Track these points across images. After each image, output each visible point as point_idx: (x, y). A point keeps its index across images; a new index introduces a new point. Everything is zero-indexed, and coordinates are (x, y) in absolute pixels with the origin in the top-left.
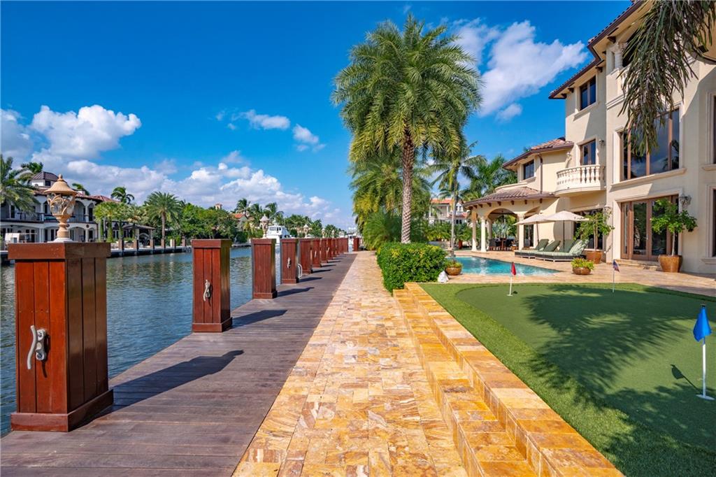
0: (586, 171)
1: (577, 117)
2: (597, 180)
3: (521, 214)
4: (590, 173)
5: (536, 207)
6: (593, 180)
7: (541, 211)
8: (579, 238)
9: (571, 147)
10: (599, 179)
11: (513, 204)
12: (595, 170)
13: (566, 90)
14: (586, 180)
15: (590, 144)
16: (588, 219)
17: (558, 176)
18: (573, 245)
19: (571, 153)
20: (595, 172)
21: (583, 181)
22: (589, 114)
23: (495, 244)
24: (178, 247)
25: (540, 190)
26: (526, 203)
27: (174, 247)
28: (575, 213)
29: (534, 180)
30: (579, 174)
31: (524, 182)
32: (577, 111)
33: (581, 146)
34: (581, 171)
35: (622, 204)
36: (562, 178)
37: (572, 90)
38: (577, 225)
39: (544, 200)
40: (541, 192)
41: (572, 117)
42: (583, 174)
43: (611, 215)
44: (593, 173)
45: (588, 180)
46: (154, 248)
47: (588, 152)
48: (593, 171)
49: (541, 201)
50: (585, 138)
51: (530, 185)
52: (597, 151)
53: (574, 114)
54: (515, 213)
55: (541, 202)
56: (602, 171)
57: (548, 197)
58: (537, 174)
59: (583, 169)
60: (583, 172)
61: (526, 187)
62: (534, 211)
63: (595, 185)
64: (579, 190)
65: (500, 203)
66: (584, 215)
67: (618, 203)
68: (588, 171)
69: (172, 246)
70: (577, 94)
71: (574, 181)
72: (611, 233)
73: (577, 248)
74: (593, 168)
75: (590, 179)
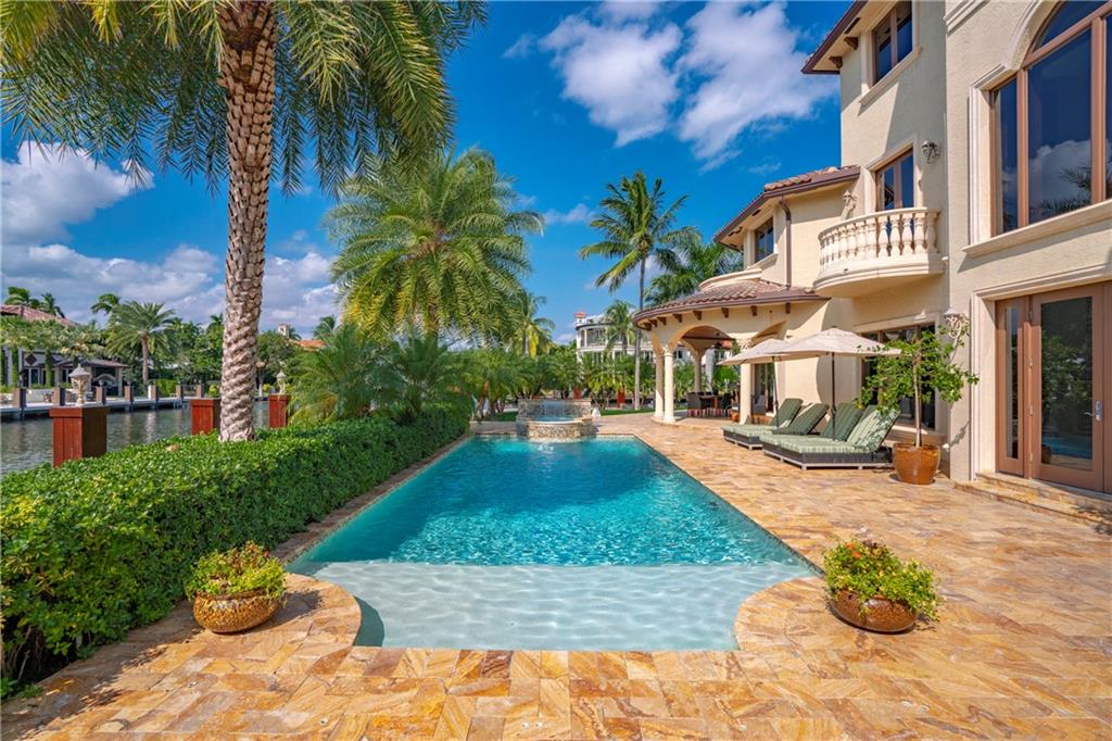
0: (889, 226)
1: (865, 105)
2: (919, 247)
3: (743, 338)
4: (901, 230)
5: (776, 322)
6: (907, 248)
7: (789, 332)
8: (874, 401)
9: (852, 178)
10: (925, 245)
11: (727, 316)
12: (912, 222)
13: (839, 46)
14: (889, 248)
15: (899, 163)
16: (897, 351)
17: (823, 245)
18: (858, 419)
19: (854, 194)
20: (912, 228)
21: (884, 250)
22: (896, 86)
23: (699, 403)
24: (162, 399)
25: (785, 283)
26: (755, 314)
27: (154, 399)
28: (865, 335)
29: (773, 262)
30: (873, 234)
31: (756, 268)
32: (865, 89)
33: (876, 173)
34: (878, 225)
35: (999, 306)
36: (832, 248)
37: (854, 42)
38: (870, 366)
39: (796, 305)
40: (789, 286)
41: (855, 105)
42: (883, 233)
43: (964, 338)
44: (907, 230)
45: (895, 249)
46: (104, 401)
47: (895, 182)
48: (907, 223)
49: (788, 308)
50: (887, 149)
51: (767, 275)
52: (918, 175)
53: (859, 98)
54: (732, 335)
55: (788, 312)
56: (930, 223)
57: (801, 298)
58: (778, 248)
59: (882, 220)
60: (883, 227)
61: (759, 279)
62: (774, 332)
63: (916, 261)
64: (872, 276)
65: (699, 314)
66: (885, 340)
67: (986, 301)
68: (895, 225)
69: (150, 397)
70: (865, 46)
71: (860, 254)
72: (963, 391)
73: (868, 430)
74: (908, 217)
75: (901, 246)
